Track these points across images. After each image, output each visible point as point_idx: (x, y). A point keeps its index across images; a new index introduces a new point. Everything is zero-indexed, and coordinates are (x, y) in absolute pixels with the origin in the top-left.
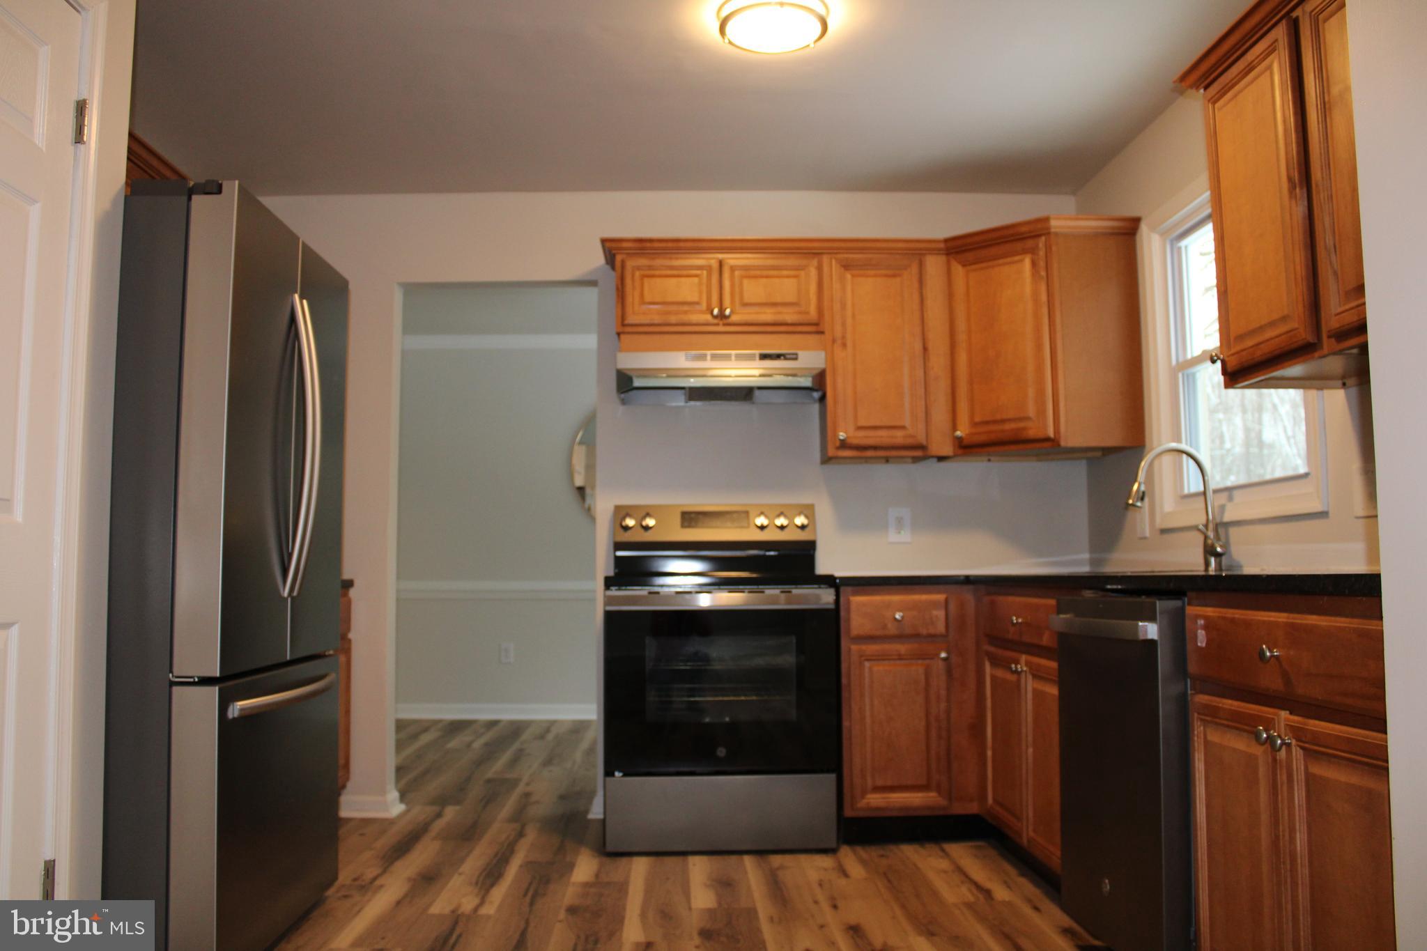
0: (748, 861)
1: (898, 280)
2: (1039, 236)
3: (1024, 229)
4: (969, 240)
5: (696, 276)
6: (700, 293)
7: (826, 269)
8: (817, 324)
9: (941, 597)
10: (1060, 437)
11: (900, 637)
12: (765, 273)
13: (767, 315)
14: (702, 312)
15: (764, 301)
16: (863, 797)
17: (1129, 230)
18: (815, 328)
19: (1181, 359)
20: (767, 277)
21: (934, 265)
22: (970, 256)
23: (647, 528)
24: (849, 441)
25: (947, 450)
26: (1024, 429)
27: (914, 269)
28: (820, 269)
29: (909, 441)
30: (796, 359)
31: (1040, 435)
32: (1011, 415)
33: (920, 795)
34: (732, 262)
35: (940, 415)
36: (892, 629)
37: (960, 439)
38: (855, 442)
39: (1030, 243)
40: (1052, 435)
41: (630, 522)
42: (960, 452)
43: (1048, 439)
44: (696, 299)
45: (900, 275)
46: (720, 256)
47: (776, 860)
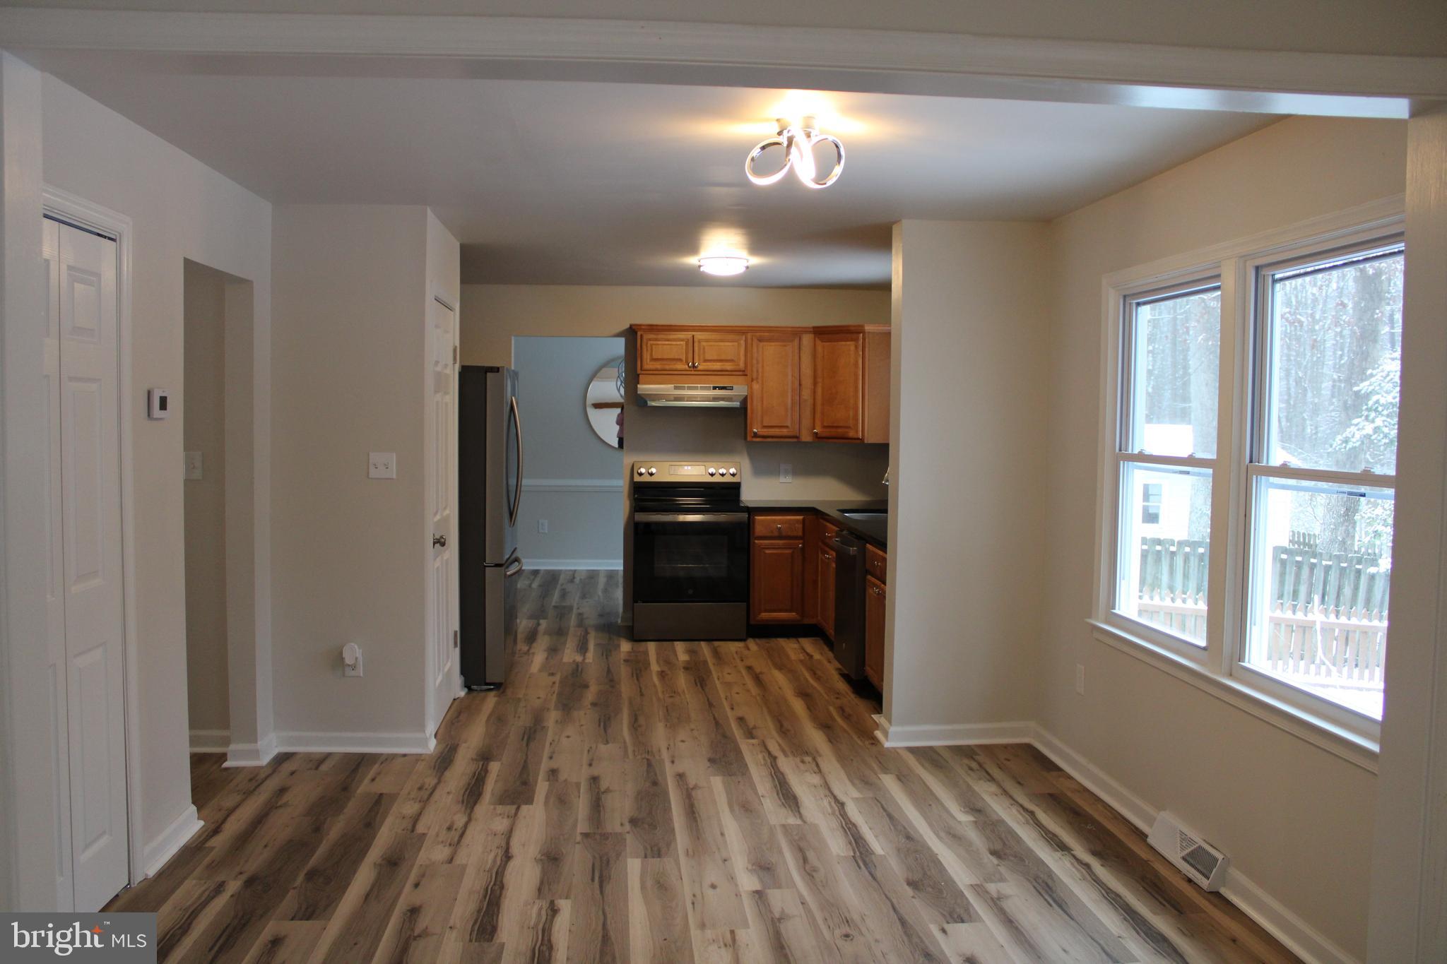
0: (703, 644)
1: (787, 347)
2: (860, 333)
3: (853, 328)
4: (825, 329)
5: (680, 344)
6: (682, 353)
7: (749, 341)
8: (744, 371)
9: (801, 517)
10: (864, 438)
11: (780, 537)
12: (717, 343)
13: (717, 366)
14: (683, 364)
15: (716, 358)
16: (759, 614)
18: (743, 373)
20: (718, 345)
21: (807, 340)
22: (826, 337)
23: (651, 474)
24: (759, 433)
25: (809, 439)
26: (848, 432)
27: (796, 342)
28: (746, 341)
29: (790, 434)
30: (732, 390)
31: (855, 436)
32: (841, 424)
33: (788, 614)
34: (700, 337)
35: (806, 422)
36: (776, 534)
37: (816, 433)
38: (761, 433)
39: (854, 335)
40: (860, 436)
41: (643, 470)
42: (817, 439)
43: (858, 439)
44: (680, 357)
45: (788, 344)
46: (693, 333)
47: (716, 644)
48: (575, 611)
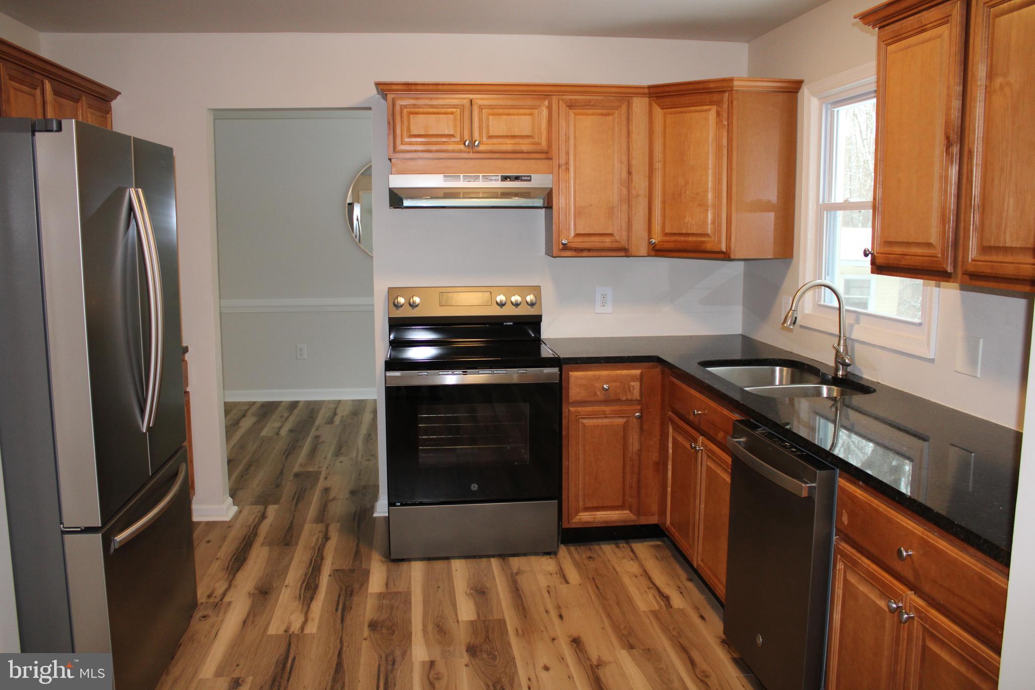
1: (611, 118)
2: (724, 91)
3: (712, 85)
4: (667, 89)
5: (452, 113)
6: (455, 126)
7: (555, 107)
8: (547, 153)
9: (637, 372)
10: (730, 252)
11: (607, 402)
12: (506, 111)
13: (508, 145)
14: (456, 143)
15: (505, 134)
16: (576, 515)
17: (793, 89)
18: (546, 154)
19: (826, 202)
20: (508, 114)
21: (640, 105)
22: (667, 101)
23: (413, 306)
24: (569, 245)
25: (644, 250)
26: (704, 242)
27: (624, 109)
28: (550, 108)
29: (615, 245)
30: (530, 180)
31: (717, 248)
32: (694, 231)
33: (617, 512)
34: (481, 102)
35: (639, 226)
36: (600, 396)
37: (655, 245)
38: (574, 245)
39: (716, 97)
40: (724, 249)
41: (401, 300)
42: (654, 253)
43: (722, 252)
44: (452, 133)
45: (612, 114)
46: (471, 96)
48: (321, 484)
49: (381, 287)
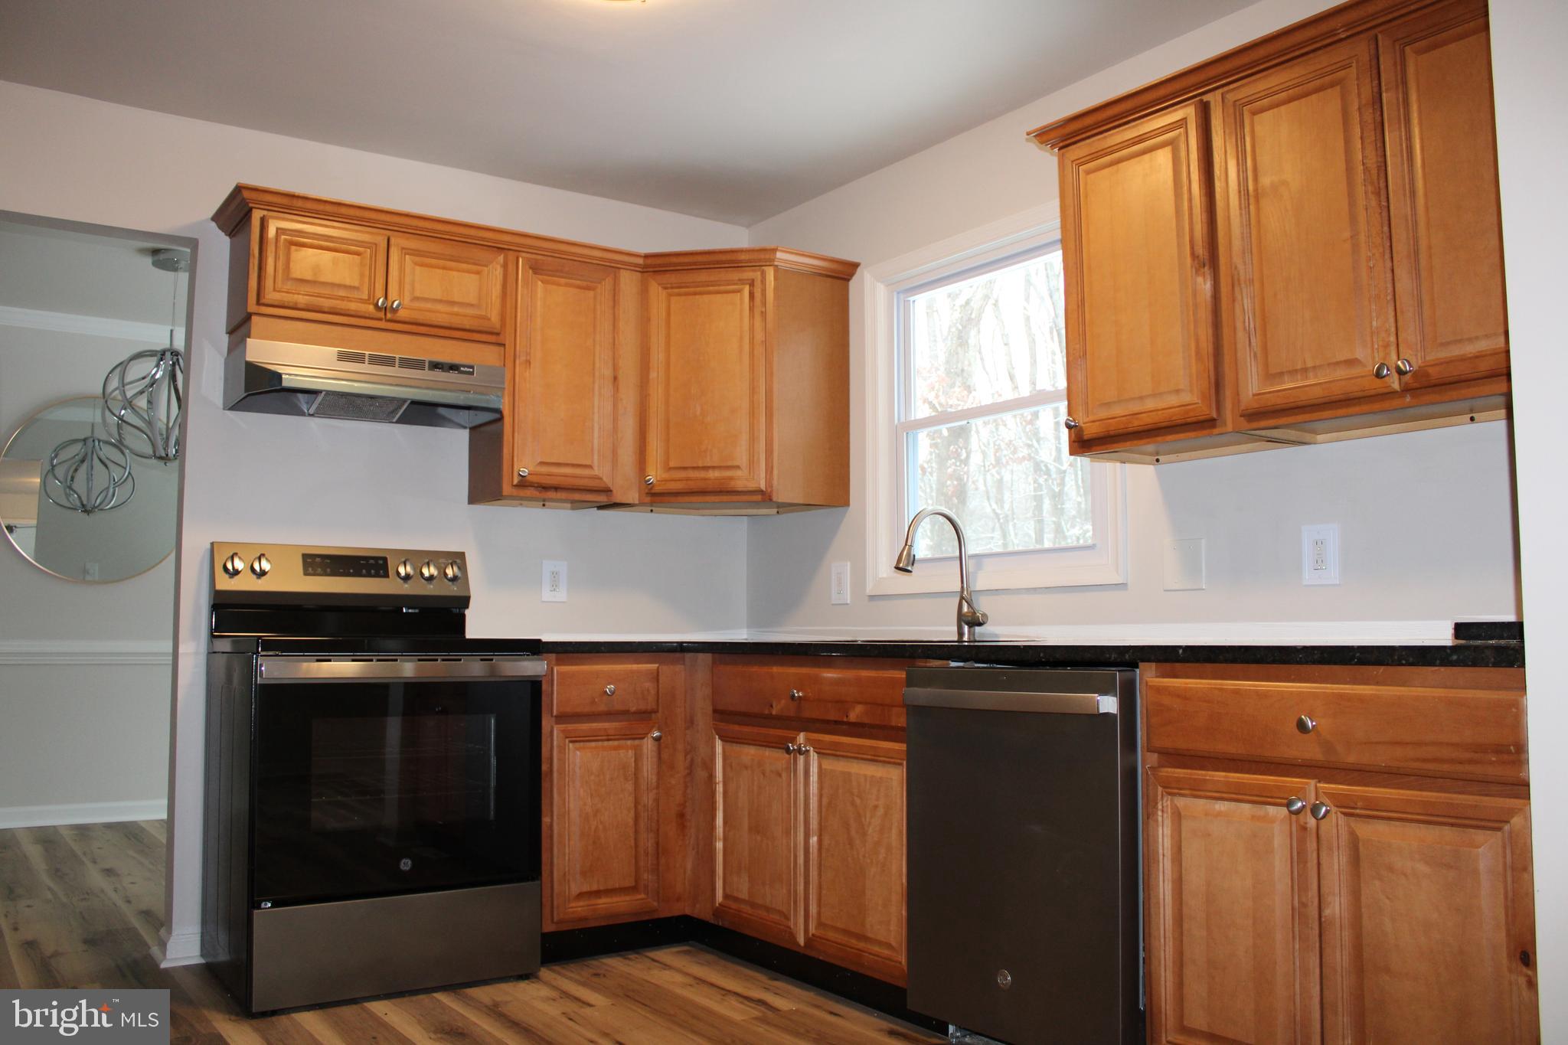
1: (591, 293)
3: (743, 257)
4: (674, 260)
5: (358, 254)
6: (362, 275)
7: (510, 268)
8: (498, 334)
9: (653, 667)
10: (771, 492)
11: (609, 715)
12: (441, 262)
13: (441, 316)
14: (362, 301)
15: (439, 297)
16: (567, 904)
17: (842, 273)
18: (496, 337)
19: (903, 419)
20: (444, 268)
21: (629, 282)
22: (672, 278)
23: (261, 575)
24: (530, 478)
25: (633, 496)
26: (731, 478)
27: (608, 283)
28: (505, 266)
29: (595, 484)
30: (472, 373)
31: (752, 486)
32: (715, 461)
33: (627, 898)
34: (405, 243)
35: (628, 458)
36: (602, 705)
37: (650, 485)
38: (538, 479)
39: (748, 274)
40: (763, 487)
41: (239, 565)
42: (648, 499)
43: (761, 492)
44: (356, 284)
45: (594, 289)
46: (387, 233)
49: (195, 543)
